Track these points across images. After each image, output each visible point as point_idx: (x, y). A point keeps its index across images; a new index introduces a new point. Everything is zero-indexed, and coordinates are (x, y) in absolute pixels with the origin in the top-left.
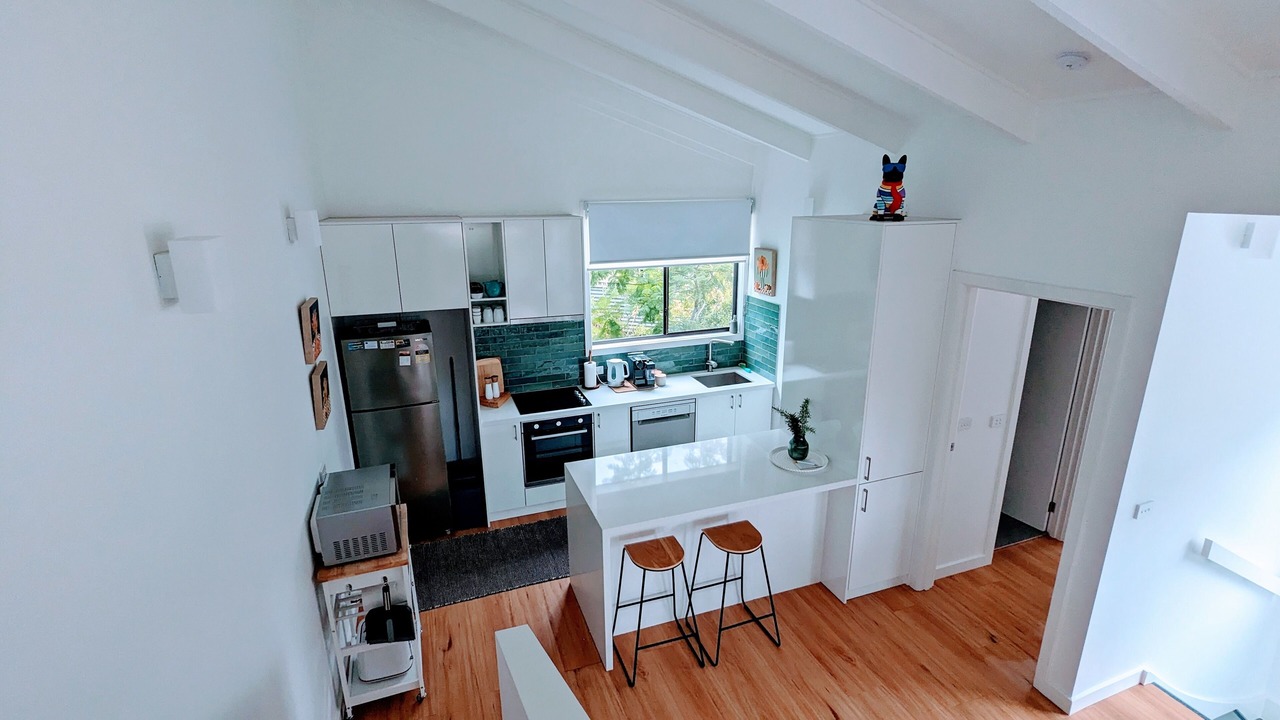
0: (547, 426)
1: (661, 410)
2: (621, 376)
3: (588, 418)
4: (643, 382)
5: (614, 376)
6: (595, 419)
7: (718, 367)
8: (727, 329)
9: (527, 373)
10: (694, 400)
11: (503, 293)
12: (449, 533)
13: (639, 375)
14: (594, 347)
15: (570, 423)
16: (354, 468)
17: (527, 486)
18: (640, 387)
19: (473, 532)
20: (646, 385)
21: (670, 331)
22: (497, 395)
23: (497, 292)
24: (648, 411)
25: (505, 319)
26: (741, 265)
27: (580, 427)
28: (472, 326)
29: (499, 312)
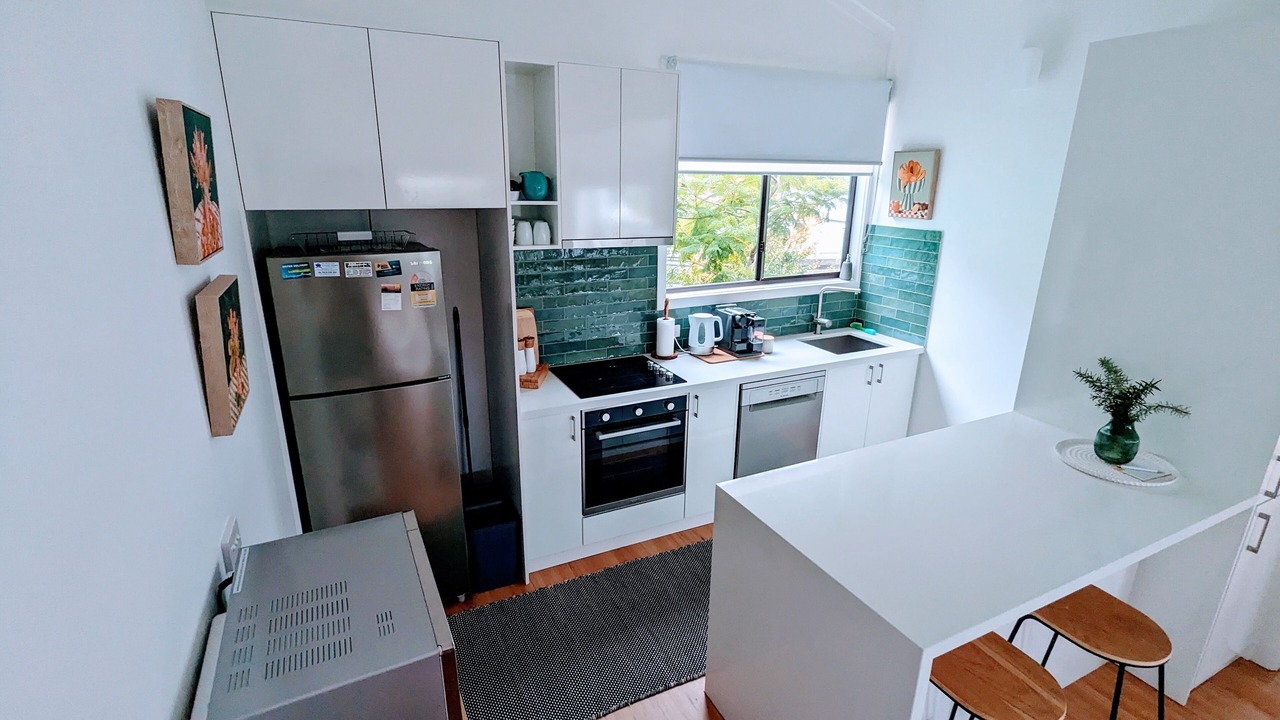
0: (624, 417)
1: (781, 387)
2: (710, 339)
3: (681, 401)
4: (743, 347)
5: (701, 339)
6: (691, 405)
7: (831, 328)
8: (837, 275)
9: (572, 335)
10: (820, 373)
11: (551, 194)
12: (462, 598)
13: (737, 339)
14: (670, 296)
15: (655, 412)
16: (299, 531)
17: (585, 514)
18: (741, 354)
19: (503, 594)
20: (750, 351)
21: (765, 275)
22: (533, 368)
23: (543, 193)
24: (761, 390)
25: (552, 241)
26: (863, 182)
27: (669, 417)
28: (512, 248)
29: (542, 227)
